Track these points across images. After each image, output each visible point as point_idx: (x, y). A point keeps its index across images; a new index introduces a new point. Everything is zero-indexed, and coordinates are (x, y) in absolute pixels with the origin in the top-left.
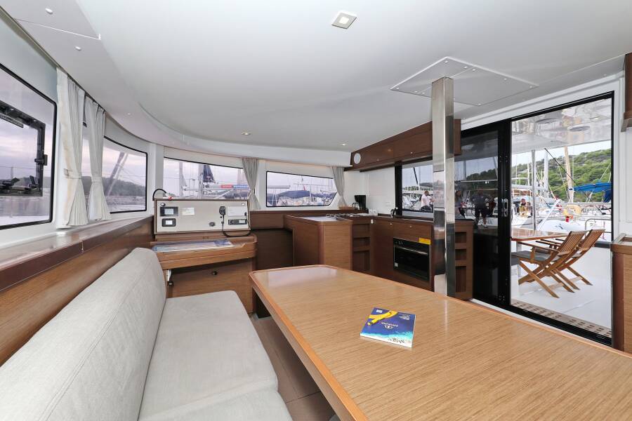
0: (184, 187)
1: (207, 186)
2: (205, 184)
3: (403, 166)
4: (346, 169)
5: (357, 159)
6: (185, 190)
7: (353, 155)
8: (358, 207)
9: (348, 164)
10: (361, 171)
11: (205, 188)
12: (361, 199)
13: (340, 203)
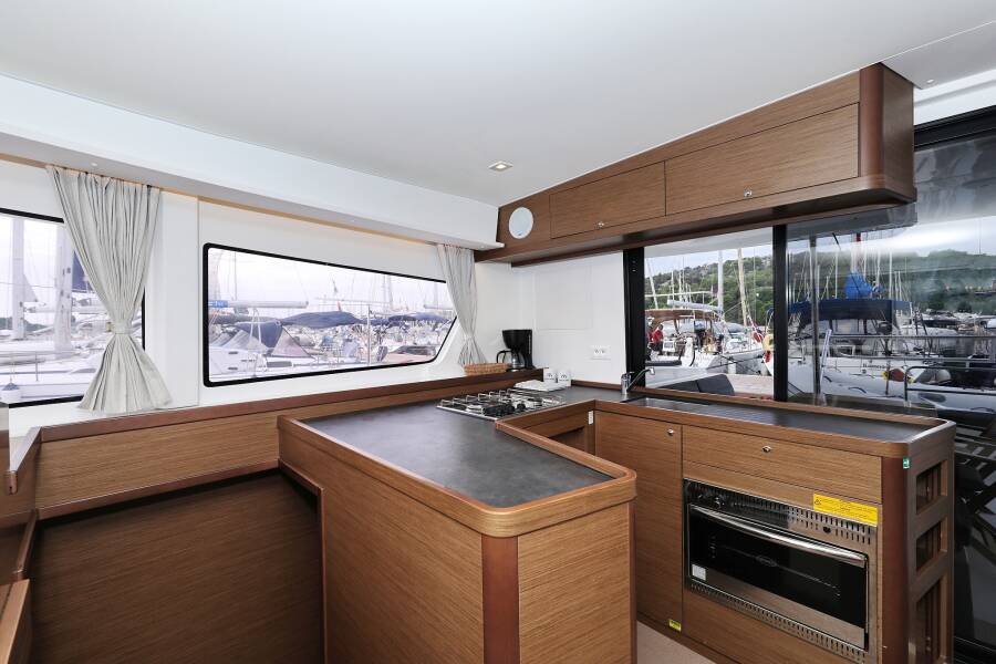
0: (28, 305)
1: (84, 302)
2: (79, 296)
3: (648, 249)
4: (481, 255)
5: (522, 224)
6: (31, 310)
7: (505, 213)
8: (511, 360)
9: (489, 240)
10: (515, 264)
11: (79, 306)
12: (518, 342)
13: (464, 353)
